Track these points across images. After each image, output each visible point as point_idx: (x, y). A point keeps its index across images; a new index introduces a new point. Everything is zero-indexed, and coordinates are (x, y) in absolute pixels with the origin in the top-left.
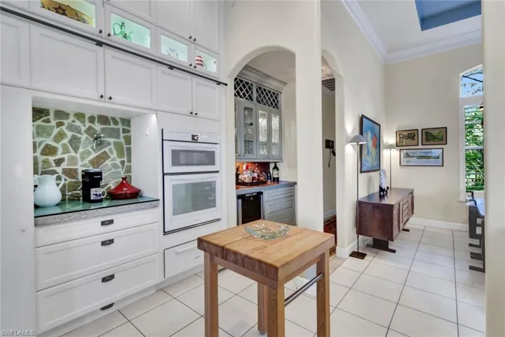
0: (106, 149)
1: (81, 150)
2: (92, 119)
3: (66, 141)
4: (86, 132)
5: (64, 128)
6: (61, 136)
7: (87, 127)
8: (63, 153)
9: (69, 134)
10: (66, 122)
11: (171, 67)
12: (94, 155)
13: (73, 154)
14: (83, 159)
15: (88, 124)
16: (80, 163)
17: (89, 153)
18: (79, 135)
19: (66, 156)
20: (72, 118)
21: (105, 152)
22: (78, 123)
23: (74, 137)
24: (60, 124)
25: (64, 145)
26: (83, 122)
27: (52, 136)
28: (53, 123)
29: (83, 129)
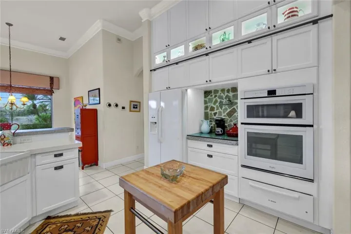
0: (235, 107)
1: (223, 108)
2: (228, 91)
3: (217, 104)
4: (225, 98)
5: (217, 97)
6: (216, 101)
7: (226, 95)
8: (217, 110)
9: (219, 100)
10: (217, 95)
11: (249, 42)
12: (229, 110)
13: (220, 110)
14: (224, 112)
15: (226, 94)
16: (223, 115)
17: (226, 109)
18: (223, 100)
19: (217, 111)
20: (220, 92)
21: (234, 108)
22: (222, 94)
23: (221, 102)
24: (215, 96)
25: (217, 106)
26: (224, 93)
27: (213, 102)
28: (213, 96)
29: (224, 97)
